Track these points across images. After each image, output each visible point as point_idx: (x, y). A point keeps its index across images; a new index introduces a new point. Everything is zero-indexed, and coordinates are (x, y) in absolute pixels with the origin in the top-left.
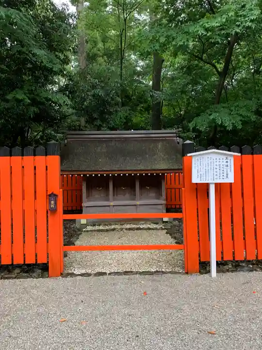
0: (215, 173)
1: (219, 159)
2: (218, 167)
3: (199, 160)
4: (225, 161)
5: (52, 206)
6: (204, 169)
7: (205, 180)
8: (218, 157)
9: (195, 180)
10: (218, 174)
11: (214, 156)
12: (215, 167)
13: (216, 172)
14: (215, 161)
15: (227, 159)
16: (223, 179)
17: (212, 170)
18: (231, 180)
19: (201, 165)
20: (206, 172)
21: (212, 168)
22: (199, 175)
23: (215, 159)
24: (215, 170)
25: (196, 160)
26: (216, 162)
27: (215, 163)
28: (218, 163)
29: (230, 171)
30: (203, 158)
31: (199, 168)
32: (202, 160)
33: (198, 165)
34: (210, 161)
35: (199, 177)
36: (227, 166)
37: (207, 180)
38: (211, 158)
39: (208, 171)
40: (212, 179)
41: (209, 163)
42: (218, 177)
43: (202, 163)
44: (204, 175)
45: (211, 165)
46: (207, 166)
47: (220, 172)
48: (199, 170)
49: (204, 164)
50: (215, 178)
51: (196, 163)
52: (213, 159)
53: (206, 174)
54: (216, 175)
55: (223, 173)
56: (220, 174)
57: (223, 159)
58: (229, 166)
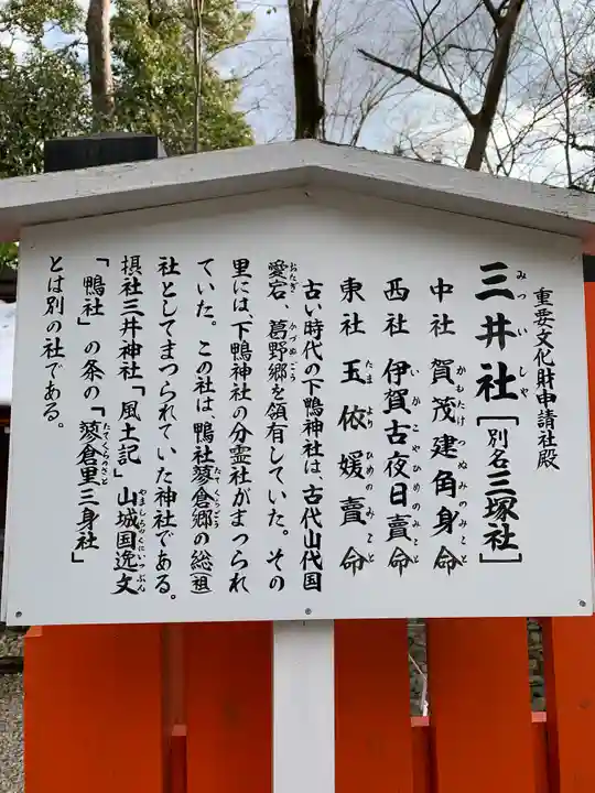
1: (397, 289)
4: (471, 316)
6: (186, 413)
7: (180, 576)
10: (375, 491)
12: (336, 396)
13: (351, 464)
14: (333, 307)
15: (493, 285)
16: (448, 561)
17: (296, 436)
19: (148, 361)
22: (106, 510)
23: (333, 288)
24: (338, 441)
25: (75, 295)
26: (351, 325)
27: (337, 347)
28: (375, 348)
29: (547, 460)
30: (169, 267)
31: (114, 411)
32: (150, 301)
33: (92, 369)
34: (265, 310)
35: (107, 528)
36: (497, 383)
37: (220, 576)
38: (277, 269)
39: (240, 454)
40: (294, 571)
41: (259, 340)
42: (373, 538)
43: (151, 337)
44: (183, 509)
45: (278, 372)
46: (223, 380)
47: (398, 464)
48: (113, 443)
49: (187, 356)
50: (331, 554)
51: (74, 341)
52: (313, 292)
53: (202, 497)
54: (353, 511)
55: (445, 481)
56: (400, 496)
57: (442, 287)
58: (528, 383)
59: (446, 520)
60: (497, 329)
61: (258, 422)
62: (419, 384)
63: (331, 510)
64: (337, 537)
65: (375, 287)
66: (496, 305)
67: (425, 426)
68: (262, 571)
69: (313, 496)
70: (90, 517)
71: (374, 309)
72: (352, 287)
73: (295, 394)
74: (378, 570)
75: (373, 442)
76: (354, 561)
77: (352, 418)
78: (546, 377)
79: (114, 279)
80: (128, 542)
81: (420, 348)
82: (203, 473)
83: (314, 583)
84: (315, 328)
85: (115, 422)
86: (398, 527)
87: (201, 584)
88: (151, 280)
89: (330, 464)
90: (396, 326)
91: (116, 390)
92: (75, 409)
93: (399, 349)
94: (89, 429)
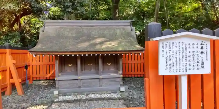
0: (188, 63)
1: (193, 44)
2: (191, 54)
3: (168, 46)
4: (200, 47)
6: (175, 56)
7: (175, 71)
8: (191, 41)
9: (163, 71)
10: (192, 63)
11: (186, 41)
12: (188, 54)
13: (189, 61)
14: (188, 46)
15: (202, 44)
16: (198, 69)
17: (185, 58)
18: (207, 70)
19: (171, 52)
20: (176, 60)
21: (185, 56)
22: (168, 65)
23: (188, 44)
25: (165, 46)
26: (189, 48)
27: (188, 50)
28: (192, 50)
29: (207, 60)
30: (173, 43)
31: (169, 56)
32: (171, 46)
33: (166, 53)
34: (181, 46)
35: (168, 67)
36: (202, 53)
37: (178, 71)
38: (182, 43)
39: (180, 60)
40: (184, 70)
41: (181, 49)
42: (191, 67)
43: (171, 49)
44: (175, 65)
45: (183, 52)
46: (178, 53)
47: (194, 61)
48: (168, 59)
49: (175, 51)
50: (188, 69)
51: (165, 50)
52: (186, 45)
53: (176, 64)
54: (190, 65)
55: (198, 62)
56: (194, 63)
57: (197, 44)
58: (205, 53)
59: (198, 65)
60: (202, 48)
61: (181, 57)
62: (195, 53)
63: (188, 65)
64: (188, 67)
65: (191, 44)
66: (202, 46)
67: (196, 57)
68: (182, 70)
69: (186, 64)
70: (167, 66)
71: (191, 46)
72: (189, 44)
73: (184, 54)
74: (192, 70)
75: (191, 58)
76: (190, 69)
77: (189, 56)
78: (207, 52)
79: (168, 44)
80: (170, 68)
81: (196, 50)
82: (176, 62)
83: (186, 71)
84: (186, 48)
85: (169, 57)
86: (194, 66)
87: (177, 71)
88: (171, 44)
89: (188, 60)
90: (193, 48)
91: (168, 54)
92: (165, 56)
93: (194, 50)
94: (166, 58)
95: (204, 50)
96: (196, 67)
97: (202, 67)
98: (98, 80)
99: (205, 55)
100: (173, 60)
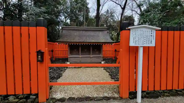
1: (147, 31)
2: (146, 36)
4: (150, 33)
5: (39, 59)
6: (138, 37)
7: (137, 44)
9: (132, 44)
12: (144, 36)
15: (152, 31)
16: (149, 44)
17: (142, 38)
19: (136, 34)
22: (135, 41)
24: (144, 38)
25: (133, 32)
27: (144, 34)
28: (146, 34)
29: (153, 39)
30: (137, 30)
32: (136, 32)
33: (134, 35)
34: (141, 32)
36: (151, 36)
37: (139, 44)
38: (142, 30)
39: (140, 39)
45: (142, 35)
46: (139, 35)
53: (138, 41)
54: (145, 41)
55: (149, 40)
56: (147, 41)
57: (149, 31)
58: (153, 36)
60: (152, 33)
62: (148, 36)
64: (144, 43)
67: (148, 38)
68: (141, 44)
69: (143, 41)
72: (145, 31)
74: (146, 44)
80: (135, 43)
81: (148, 34)
83: (143, 45)
85: (135, 38)
92: (133, 37)
95: (152, 34)
96: (148, 43)
97: (151, 43)
98: (90, 58)
99: (153, 37)
100: (137, 39)
